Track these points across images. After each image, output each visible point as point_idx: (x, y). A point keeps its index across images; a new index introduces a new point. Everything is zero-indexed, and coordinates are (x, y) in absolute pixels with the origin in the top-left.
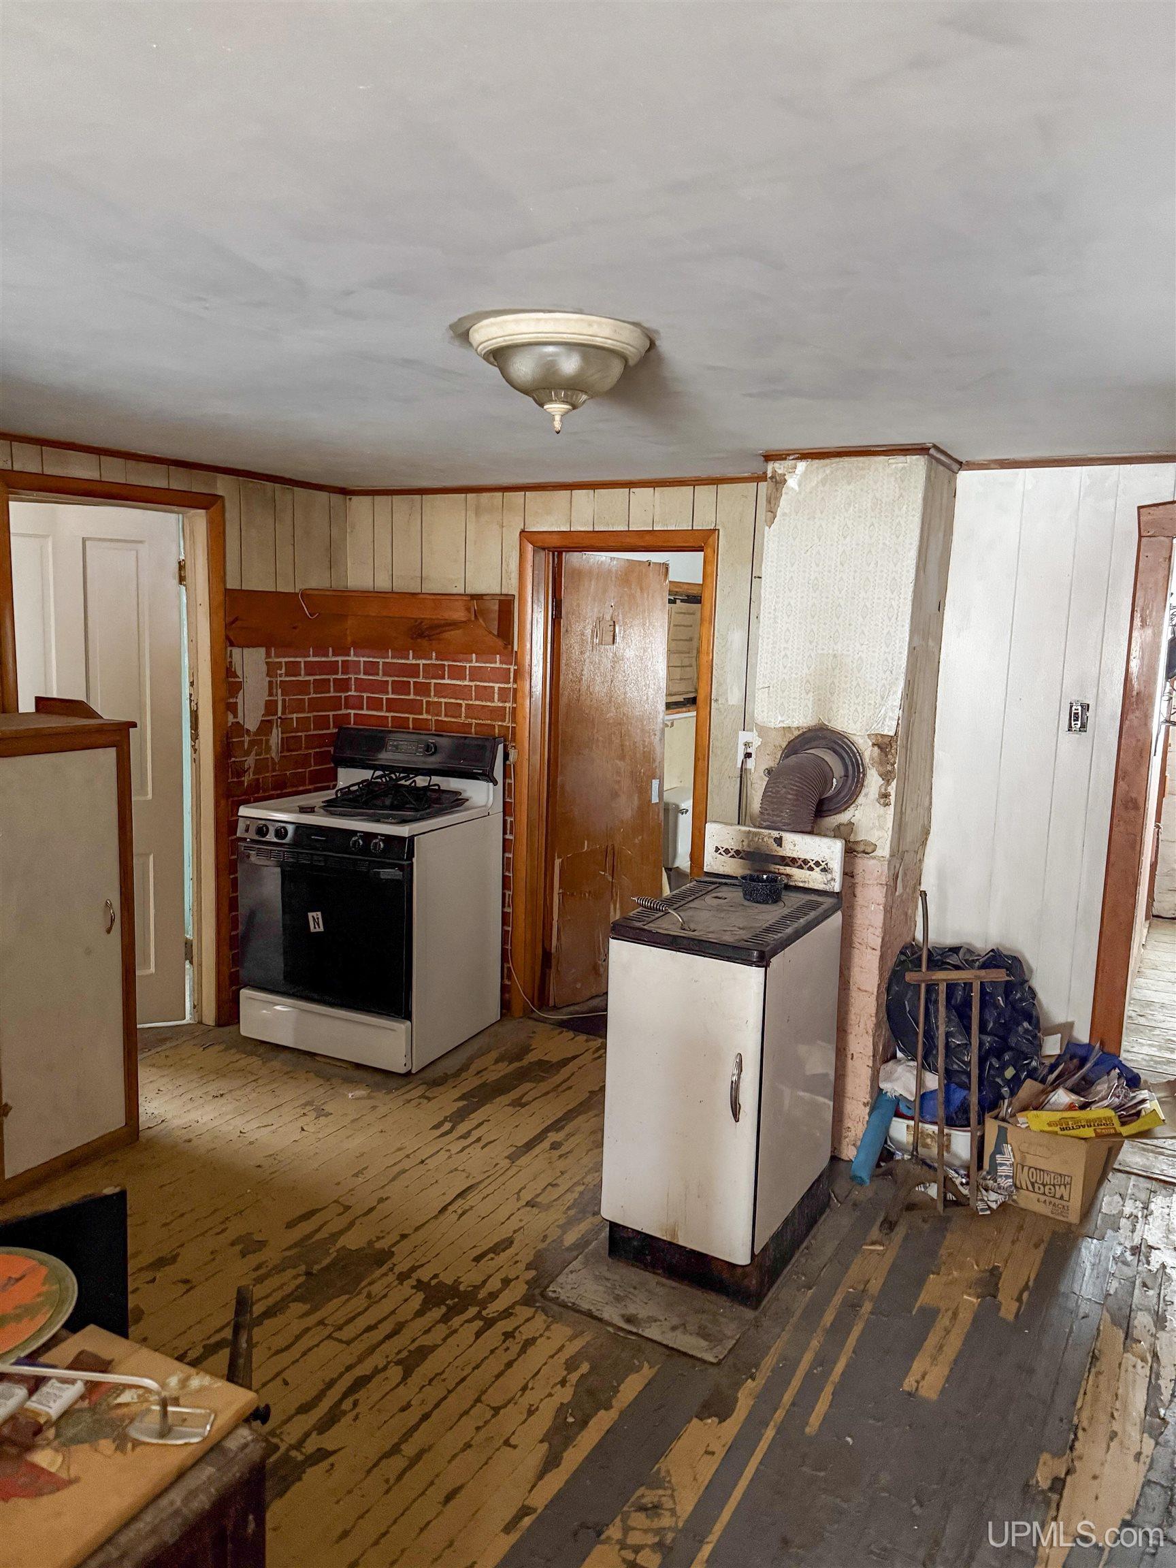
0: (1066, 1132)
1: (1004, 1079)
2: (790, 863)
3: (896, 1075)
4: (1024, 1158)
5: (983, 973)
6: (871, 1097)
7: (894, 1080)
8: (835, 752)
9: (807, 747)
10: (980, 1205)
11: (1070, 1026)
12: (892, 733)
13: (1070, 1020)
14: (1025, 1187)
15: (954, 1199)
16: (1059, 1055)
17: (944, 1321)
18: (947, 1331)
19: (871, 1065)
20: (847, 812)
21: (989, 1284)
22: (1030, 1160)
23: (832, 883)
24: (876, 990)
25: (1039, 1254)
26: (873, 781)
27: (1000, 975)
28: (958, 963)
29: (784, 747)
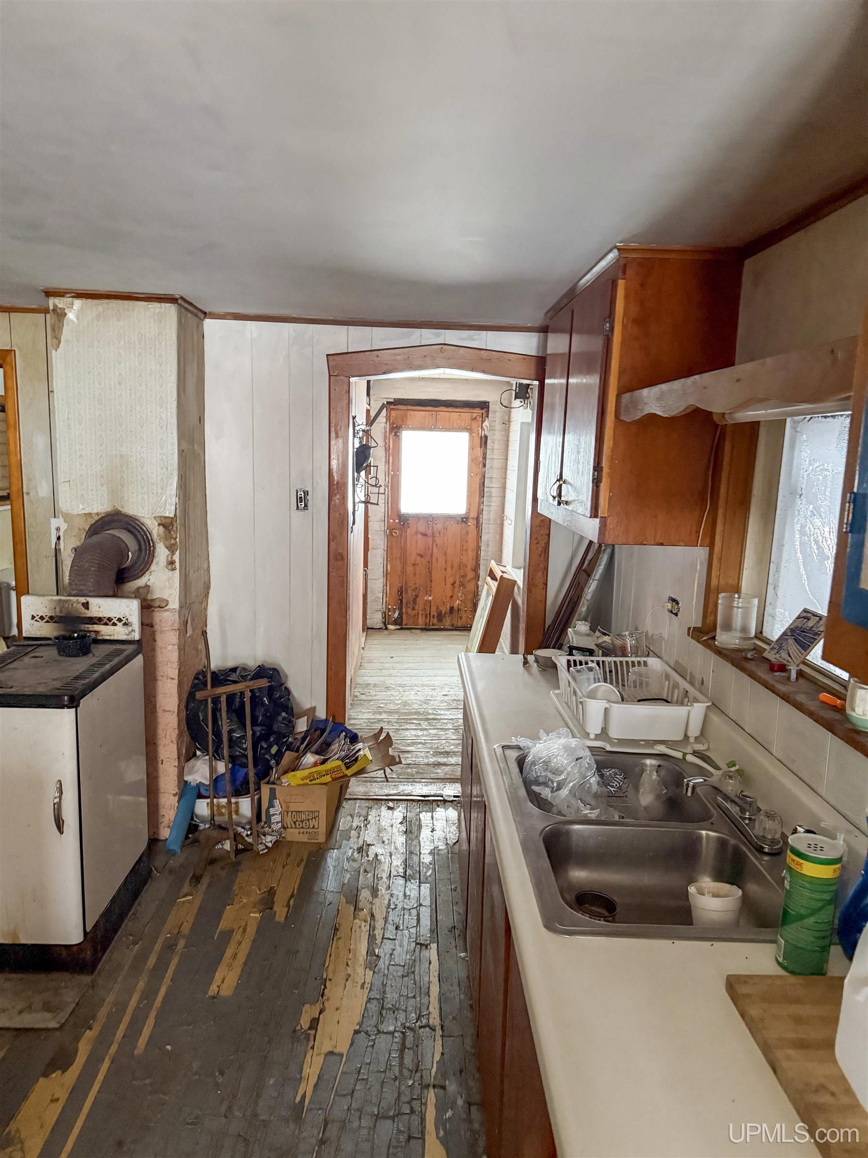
0: (314, 782)
1: (271, 755)
2: (98, 622)
3: (195, 769)
4: (288, 807)
5: (251, 683)
6: (179, 788)
7: (194, 773)
8: (129, 531)
9: (106, 528)
10: (261, 847)
11: (313, 709)
12: (172, 515)
13: (313, 705)
14: (289, 826)
15: (243, 847)
16: (306, 731)
17: (237, 936)
18: (240, 943)
19: (177, 765)
20: (143, 577)
21: (268, 902)
22: (293, 807)
23: (133, 633)
24: (176, 709)
25: (300, 870)
26: (162, 552)
27: (264, 683)
28: (236, 679)
29: (87, 529)
